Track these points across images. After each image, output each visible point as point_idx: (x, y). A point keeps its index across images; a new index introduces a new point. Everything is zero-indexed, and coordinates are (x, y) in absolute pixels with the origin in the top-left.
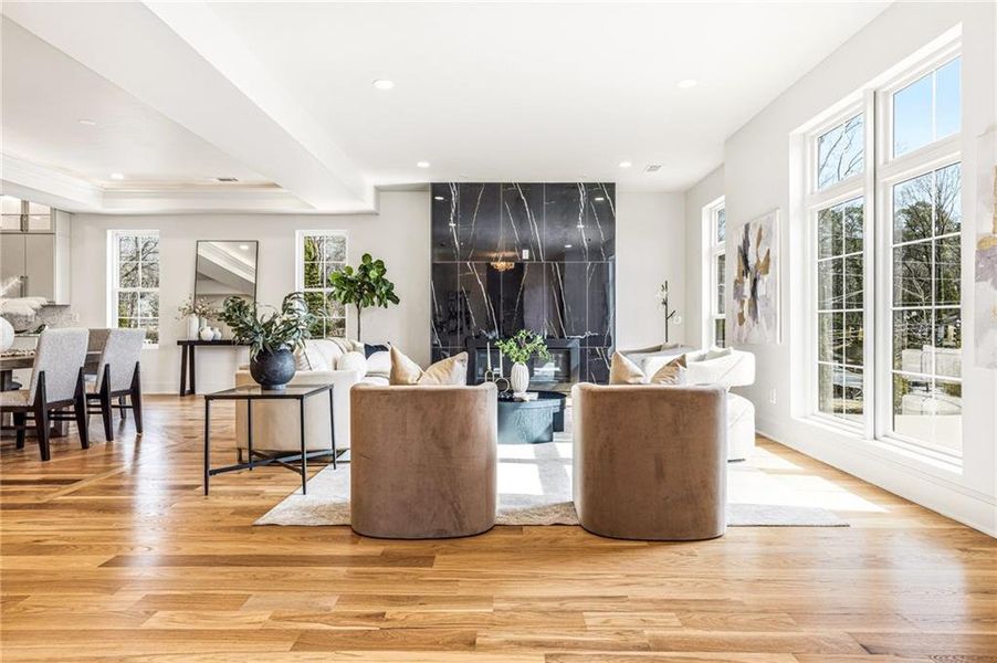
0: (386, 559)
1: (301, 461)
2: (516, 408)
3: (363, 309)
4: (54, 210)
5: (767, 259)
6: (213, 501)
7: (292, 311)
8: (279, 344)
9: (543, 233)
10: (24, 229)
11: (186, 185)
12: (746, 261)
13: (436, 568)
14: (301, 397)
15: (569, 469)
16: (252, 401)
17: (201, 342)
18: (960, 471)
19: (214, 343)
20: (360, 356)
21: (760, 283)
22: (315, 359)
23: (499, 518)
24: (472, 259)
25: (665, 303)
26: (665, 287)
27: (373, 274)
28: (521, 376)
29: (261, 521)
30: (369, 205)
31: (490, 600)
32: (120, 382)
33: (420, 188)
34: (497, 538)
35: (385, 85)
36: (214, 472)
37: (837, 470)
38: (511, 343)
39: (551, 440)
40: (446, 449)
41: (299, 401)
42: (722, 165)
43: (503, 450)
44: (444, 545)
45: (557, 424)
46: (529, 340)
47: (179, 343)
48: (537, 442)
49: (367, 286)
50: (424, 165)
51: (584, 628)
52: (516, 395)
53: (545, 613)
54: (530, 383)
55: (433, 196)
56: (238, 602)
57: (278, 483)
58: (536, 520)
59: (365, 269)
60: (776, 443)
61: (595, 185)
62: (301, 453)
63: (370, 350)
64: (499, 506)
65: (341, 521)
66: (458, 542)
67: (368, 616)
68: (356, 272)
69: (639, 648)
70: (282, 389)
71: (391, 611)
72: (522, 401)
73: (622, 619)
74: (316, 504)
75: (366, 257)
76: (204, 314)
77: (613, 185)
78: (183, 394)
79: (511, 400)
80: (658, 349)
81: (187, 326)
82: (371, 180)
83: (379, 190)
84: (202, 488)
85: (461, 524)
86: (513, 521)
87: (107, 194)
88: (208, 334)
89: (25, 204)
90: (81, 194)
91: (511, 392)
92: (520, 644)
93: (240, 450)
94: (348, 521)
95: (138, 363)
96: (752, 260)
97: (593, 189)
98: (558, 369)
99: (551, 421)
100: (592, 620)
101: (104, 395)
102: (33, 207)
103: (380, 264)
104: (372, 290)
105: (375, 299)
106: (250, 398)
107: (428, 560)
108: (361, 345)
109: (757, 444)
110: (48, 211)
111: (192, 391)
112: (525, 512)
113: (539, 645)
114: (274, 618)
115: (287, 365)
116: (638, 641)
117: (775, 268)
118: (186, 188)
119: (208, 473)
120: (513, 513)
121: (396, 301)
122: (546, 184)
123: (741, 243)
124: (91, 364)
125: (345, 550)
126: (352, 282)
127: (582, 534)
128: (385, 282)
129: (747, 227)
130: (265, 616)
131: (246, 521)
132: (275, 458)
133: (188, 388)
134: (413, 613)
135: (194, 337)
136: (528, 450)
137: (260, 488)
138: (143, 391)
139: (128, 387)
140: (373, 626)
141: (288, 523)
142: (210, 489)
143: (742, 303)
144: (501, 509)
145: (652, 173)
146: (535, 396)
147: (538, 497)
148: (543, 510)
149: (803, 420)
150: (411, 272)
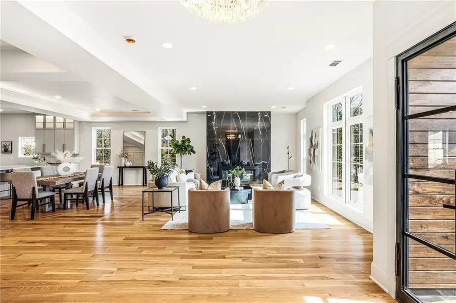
0: (200, 238)
1: (171, 210)
2: (236, 192)
3: (183, 155)
4: (75, 121)
5: (318, 143)
6: (145, 223)
7: (167, 164)
8: (163, 175)
9: (245, 125)
10: (64, 128)
11: (121, 112)
12: (312, 143)
13: (214, 240)
14: (171, 192)
15: (252, 211)
16: (154, 193)
17: (125, 167)
18: (362, 212)
19: (130, 167)
20: (184, 174)
21: (315, 151)
22: (172, 177)
23: (231, 227)
24: (221, 138)
25: (288, 153)
26: (288, 148)
27: (186, 144)
28: (238, 181)
29: (162, 228)
30: (185, 119)
31: (229, 248)
32: (107, 184)
33: (203, 113)
34: (230, 233)
35: (194, 89)
36: (145, 214)
37: (335, 212)
38: (234, 170)
39: (247, 203)
40: (216, 208)
41: (170, 193)
42: (305, 108)
43: (232, 206)
44: (215, 235)
45: (250, 197)
46: (240, 170)
47: (118, 167)
48: (243, 203)
49: (184, 147)
50: (205, 107)
51: (252, 254)
52: (236, 188)
53: (243, 251)
54: (241, 182)
55: (207, 115)
56: (163, 249)
57: (163, 217)
58: (241, 228)
59: (183, 142)
60: (320, 203)
61: (264, 112)
62: (171, 208)
63: (187, 172)
64: (231, 224)
65: (185, 228)
66: (219, 234)
67: (198, 252)
68: (180, 143)
69: (265, 258)
70: (165, 189)
71: (203, 251)
72: (238, 190)
73: (262, 252)
74: (176, 223)
75: (184, 137)
76: (126, 157)
77: (270, 112)
78: (119, 185)
79: (235, 190)
80: (283, 172)
81: (121, 161)
82: (185, 111)
83: (188, 113)
84: (142, 219)
85: (220, 229)
86: (235, 228)
87: (93, 115)
88: (128, 164)
89: (65, 119)
90: (85, 116)
91: (234, 187)
92: (236, 257)
93: (149, 207)
94: (188, 229)
95: (111, 178)
96: (314, 144)
97: (263, 113)
98: (252, 174)
99: (247, 197)
100: (254, 252)
101: (102, 188)
102: (67, 120)
103: (189, 140)
104: (186, 149)
105: (187, 152)
106: (153, 192)
107: (212, 239)
108: (184, 171)
109: (311, 204)
110: (72, 121)
111: (122, 184)
112: (238, 226)
113: (241, 257)
114: (174, 252)
115: (165, 181)
116: (265, 256)
117: (320, 146)
118: (120, 114)
119: (143, 214)
120: (235, 226)
121: (194, 152)
122: (247, 112)
123: (310, 136)
124: (99, 178)
125: (187, 236)
126: (179, 146)
127: (254, 231)
128: (190, 146)
129: (312, 131)
130: (171, 252)
131: (158, 228)
132: (162, 209)
133: (121, 183)
134: (210, 251)
135: (123, 166)
136: (240, 206)
137: (158, 219)
138: (113, 185)
139: (108, 185)
140: (200, 254)
141: (170, 229)
142: (144, 219)
143: (311, 156)
144: (232, 224)
145: (283, 109)
146: (242, 188)
147: (242, 221)
148: (244, 225)
149: (328, 196)
150: (200, 143)
